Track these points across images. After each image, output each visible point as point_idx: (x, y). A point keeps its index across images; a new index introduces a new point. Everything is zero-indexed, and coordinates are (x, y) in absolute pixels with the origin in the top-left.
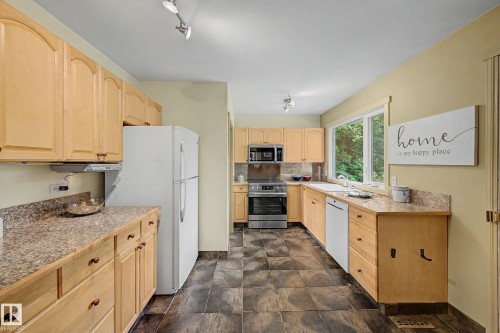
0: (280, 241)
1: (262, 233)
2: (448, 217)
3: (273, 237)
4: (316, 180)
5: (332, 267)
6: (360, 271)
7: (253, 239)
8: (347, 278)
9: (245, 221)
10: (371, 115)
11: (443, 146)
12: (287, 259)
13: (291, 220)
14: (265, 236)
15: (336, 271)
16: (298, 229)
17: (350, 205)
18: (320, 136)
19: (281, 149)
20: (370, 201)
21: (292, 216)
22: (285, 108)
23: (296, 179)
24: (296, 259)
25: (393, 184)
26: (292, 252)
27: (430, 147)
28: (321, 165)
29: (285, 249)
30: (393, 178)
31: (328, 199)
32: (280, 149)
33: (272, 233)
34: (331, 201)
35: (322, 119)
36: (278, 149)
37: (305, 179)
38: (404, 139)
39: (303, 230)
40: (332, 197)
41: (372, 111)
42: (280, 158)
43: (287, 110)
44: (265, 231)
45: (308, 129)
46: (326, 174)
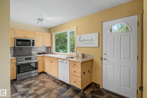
0: (37, 82)
1: (27, 81)
2: (92, 60)
3: (33, 81)
4: (48, 53)
5: (62, 85)
6: (75, 82)
7: (22, 86)
8: (69, 86)
9: (14, 78)
10: (70, 31)
11: (91, 42)
12: (45, 88)
13: (39, 72)
14: (29, 82)
15: (64, 85)
16: (43, 74)
17: (70, 61)
18: (50, 36)
19: (34, 41)
20: (73, 59)
22: (38, 23)
23: (40, 54)
24: (48, 87)
25: (78, 53)
26: (45, 85)
27: (88, 42)
28: (50, 47)
29: (41, 85)
30: (78, 51)
31: (59, 60)
33: (31, 80)
34: (62, 61)
35: (50, 30)
37: (44, 53)
38: (81, 39)
39: (45, 74)
40: (61, 59)
41: (71, 30)
42: (33, 44)
43: (39, 24)
44: (28, 79)
45: (45, 33)
46: (52, 51)
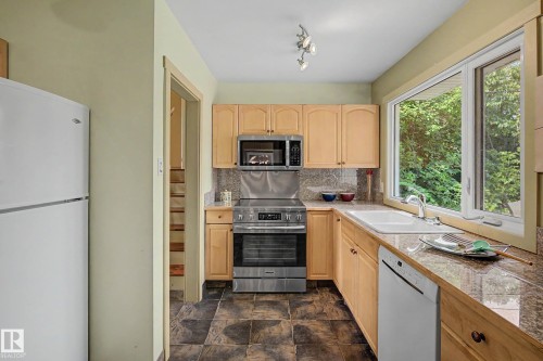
0: (286, 327)
1: (257, 304)
3: (274, 315)
4: (362, 199)
9: (226, 277)
13: (313, 277)
14: (259, 313)
19: (298, 143)
21: (316, 269)
22: (301, 62)
23: (327, 199)
28: (373, 172)
29: (290, 352)
31: (383, 253)
32: (296, 144)
33: (275, 304)
34: (393, 260)
36: (293, 143)
37: (345, 199)
42: (296, 160)
43: (304, 66)
44: (264, 298)
45: (348, 108)
46: (382, 190)
